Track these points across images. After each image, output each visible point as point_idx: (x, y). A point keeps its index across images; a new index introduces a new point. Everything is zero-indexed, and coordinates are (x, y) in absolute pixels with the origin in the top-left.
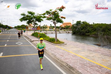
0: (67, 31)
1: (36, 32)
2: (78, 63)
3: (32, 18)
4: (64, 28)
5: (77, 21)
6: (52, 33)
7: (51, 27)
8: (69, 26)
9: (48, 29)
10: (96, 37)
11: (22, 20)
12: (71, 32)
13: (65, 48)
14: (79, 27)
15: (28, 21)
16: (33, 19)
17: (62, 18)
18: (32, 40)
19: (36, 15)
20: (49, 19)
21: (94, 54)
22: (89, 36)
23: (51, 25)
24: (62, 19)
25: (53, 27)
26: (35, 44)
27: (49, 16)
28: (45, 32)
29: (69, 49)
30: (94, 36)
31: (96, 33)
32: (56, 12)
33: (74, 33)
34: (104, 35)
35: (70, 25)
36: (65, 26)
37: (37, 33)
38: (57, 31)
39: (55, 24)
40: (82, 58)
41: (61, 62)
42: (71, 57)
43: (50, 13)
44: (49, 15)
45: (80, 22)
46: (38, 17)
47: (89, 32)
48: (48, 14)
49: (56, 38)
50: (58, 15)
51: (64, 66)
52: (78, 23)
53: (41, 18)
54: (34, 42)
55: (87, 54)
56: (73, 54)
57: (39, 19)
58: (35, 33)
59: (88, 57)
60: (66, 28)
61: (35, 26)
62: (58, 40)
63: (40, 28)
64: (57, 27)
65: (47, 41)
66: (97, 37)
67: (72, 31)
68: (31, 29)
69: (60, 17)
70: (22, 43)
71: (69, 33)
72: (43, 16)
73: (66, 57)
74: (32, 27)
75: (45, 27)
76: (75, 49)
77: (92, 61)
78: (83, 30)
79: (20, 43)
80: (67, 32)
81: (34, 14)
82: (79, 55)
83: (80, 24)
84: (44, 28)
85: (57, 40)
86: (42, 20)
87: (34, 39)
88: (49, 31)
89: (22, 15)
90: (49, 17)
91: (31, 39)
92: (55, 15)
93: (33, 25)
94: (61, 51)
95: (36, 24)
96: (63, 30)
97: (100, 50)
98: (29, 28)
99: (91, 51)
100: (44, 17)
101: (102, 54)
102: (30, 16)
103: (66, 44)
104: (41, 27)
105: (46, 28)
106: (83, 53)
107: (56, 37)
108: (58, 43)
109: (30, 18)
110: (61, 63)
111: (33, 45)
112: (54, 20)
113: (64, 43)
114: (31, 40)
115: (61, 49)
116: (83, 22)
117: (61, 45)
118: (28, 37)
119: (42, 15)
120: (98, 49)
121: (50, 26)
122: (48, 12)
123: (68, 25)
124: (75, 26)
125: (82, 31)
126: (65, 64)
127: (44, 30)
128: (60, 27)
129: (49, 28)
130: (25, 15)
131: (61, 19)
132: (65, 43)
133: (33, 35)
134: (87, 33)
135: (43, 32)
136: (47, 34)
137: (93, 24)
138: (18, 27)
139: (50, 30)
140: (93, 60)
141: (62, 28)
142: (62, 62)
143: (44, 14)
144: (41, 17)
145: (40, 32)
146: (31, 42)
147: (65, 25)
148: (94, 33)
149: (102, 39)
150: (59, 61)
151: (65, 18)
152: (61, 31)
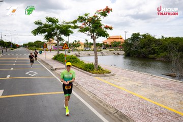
0: (115, 52)
1: (60, 52)
2: (136, 108)
3: (53, 29)
4: (111, 46)
5: (134, 34)
6: (89, 55)
7: (87, 44)
8: (119, 43)
9: (82, 48)
10: (167, 62)
11: (36, 32)
12: (123, 52)
13: (112, 81)
14: (137, 43)
15: (46, 33)
16: (55, 31)
17: (107, 27)
18: (54, 68)
19: (60, 23)
20: (83, 30)
21: (164, 92)
22: (154, 59)
23: (86, 40)
24: (106, 30)
25: (91, 44)
26: (58, 75)
28: (77, 52)
29: (119, 83)
30: (163, 59)
31: (168, 55)
32: (96, 19)
33: (127, 55)
34: (181, 57)
35: (120, 40)
36: (111, 42)
37: (62, 55)
38: (98, 51)
39: (94, 40)
40: (143, 100)
41: (105, 106)
42: (124, 97)
43: (85, 20)
44: (83, 23)
45: (138, 34)
46: (64, 26)
47: (154, 53)
48: (81, 22)
49: (97, 64)
50: (99, 23)
51: (111, 113)
52: (136, 36)
53: (70, 29)
54: (58, 71)
55: (151, 92)
56: (127, 91)
57: (66, 31)
58: (59, 55)
59: (153, 97)
60: (114, 46)
61: (58, 42)
62: (99, 68)
63: (67, 46)
64: (98, 45)
65: (81, 68)
66: (169, 62)
67: (125, 51)
68: (52, 48)
69: (103, 27)
70: (37, 73)
71: (118, 54)
72: (72, 25)
73: (115, 97)
74: (54, 45)
75: (76, 45)
76: (130, 83)
77: (160, 105)
78: (144, 49)
79: (33, 73)
80: (116, 52)
81: (58, 22)
82: (138, 94)
83: (138, 38)
84: (74, 46)
85: (99, 67)
86: (72, 33)
87: (56, 65)
88: (84, 52)
89: (36, 23)
90: (84, 26)
91: (52, 65)
92: (94, 24)
93: (56, 42)
94: (105, 87)
95: (61, 39)
96: (108, 50)
97: (174, 85)
98: (49, 47)
99: (159, 86)
100: (76, 27)
101: (179, 92)
102: (50, 26)
103: (114, 75)
104: (70, 45)
105: (79, 46)
106: (144, 89)
107: (96, 62)
108: (99, 73)
109: (50, 29)
110: (105, 109)
111: (55, 76)
112: (92, 32)
113: (109, 73)
114: (52, 67)
115: (105, 83)
116: (144, 36)
117: (105, 78)
118: (47, 62)
120: (171, 82)
121: (86, 42)
122: (81, 19)
123: (117, 40)
124: (129, 42)
125: (142, 50)
126: (112, 110)
127: (74, 50)
128: (104, 43)
129: (83, 46)
130: (41, 24)
131: (105, 30)
132: (112, 73)
133: (55, 58)
134: (151, 54)
135: (72, 54)
136: (79, 56)
137: (161, 38)
138: (29, 46)
139: (85, 50)
140: (163, 102)
141: (106, 46)
142: (107, 106)
143: (75, 22)
144: (70, 27)
145: (67, 53)
146: (53, 70)
147: (112, 41)
149: (179, 65)
150: (101, 104)
151: (111, 29)
152: (104, 51)
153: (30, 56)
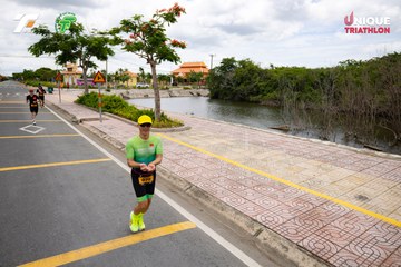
0: (192, 91)
1: (90, 91)
2: (222, 179)
3: (74, 45)
4: (185, 81)
5: (225, 60)
6: (146, 96)
7: (143, 75)
8: (201, 74)
9: (134, 82)
10: (277, 107)
11: (38, 49)
12: (208, 92)
13: (185, 138)
14: (230, 76)
15: (60, 52)
16: (78, 49)
17: (175, 44)
18: (79, 118)
19: (87, 32)
20: (131, 48)
21: (268, 153)
22: (257, 103)
23: (141, 69)
24: (175, 49)
25: (150, 76)
26: (87, 131)
27: (131, 37)
28: (124, 91)
29: (197, 142)
30: (271, 103)
31: (278, 95)
32: (156, 26)
33: (214, 97)
34: (298, 99)
35: (202, 70)
36: (187, 74)
37: (95, 95)
38: (163, 89)
39: (153, 66)
40: (234, 166)
41: (171, 180)
42: (203, 164)
43: (134, 28)
44: (131, 34)
45: (232, 60)
46: (96, 39)
47: (258, 93)
48: (127, 31)
49: (159, 111)
50: (161, 35)
51: (181, 190)
52: (228, 63)
53: (109, 46)
54: (87, 125)
55: (247, 154)
56: (209, 154)
57: (99, 49)
58: (88, 95)
59: (249, 161)
60: (190, 80)
61: (85, 70)
62: (163, 117)
63: (104, 78)
64: (162, 78)
65: (130, 119)
66: (279, 107)
67: (210, 89)
68: (75, 81)
69: (168, 43)
70: (42, 129)
71: (199, 95)
72: (111, 37)
73: (189, 164)
74: (78, 77)
75: (122, 77)
76: (216, 142)
77: (260, 172)
78: (242, 86)
79: (35, 129)
80: (195, 91)
81: (82, 29)
82: (226, 158)
83: (232, 66)
84: (117, 78)
85: (162, 115)
86: (111, 53)
87: (82, 113)
88: (137, 91)
89: (37, 31)
90: (132, 40)
91: (74, 114)
92: (152, 35)
93: (81, 70)
94: (172, 148)
95: (90, 64)
96: (181, 87)
97: (283, 143)
98: (67, 80)
99: (260, 144)
100: (117, 41)
101: (290, 152)
102: (67, 37)
103: (188, 129)
104: (109, 77)
105: (127, 79)
106: (238, 150)
107: (158, 106)
108: (163, 126)
109: (66, 44)
110: (171, 183)
111: (81, 134)
112: (149, 51)
113: (181, 125)
114: (74, 117)
115: (172, 143)
116: (242, 63)
117: (173, 131)
118: (64, 108)
119: (111, 33)
120: (279, 138)
121: (140, 73)
122: (127, 26)
123: (197, 71)
124: (217, 73)
125: (239, 88)
126: (182, 186)
127: (118, 87)
128: (173, 75)
129: (135, 80)
130: (48, 32)
131: (172, 48)
132: (186, 126)
133: (81, 101)
134: (252, 94)
135: (115, 93)
136: (129, 98)
137: (270, 68)
139: (139, 87)
140: (263, 168)
141: (177, 81)
142: (175, 179)
143: (116, 31)
144: (106, 41)
145: (103, 92)
146: (76, 123)
147: (188, 71)
148: (271, 95)
149: (294, 111)
150: (165, 177)
151: (183, 46)
152: (174, 90)
153: (28, 97)
